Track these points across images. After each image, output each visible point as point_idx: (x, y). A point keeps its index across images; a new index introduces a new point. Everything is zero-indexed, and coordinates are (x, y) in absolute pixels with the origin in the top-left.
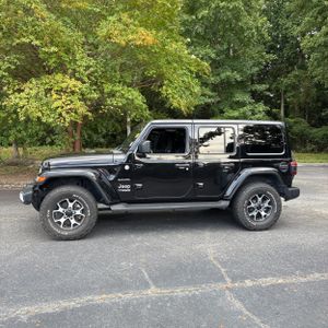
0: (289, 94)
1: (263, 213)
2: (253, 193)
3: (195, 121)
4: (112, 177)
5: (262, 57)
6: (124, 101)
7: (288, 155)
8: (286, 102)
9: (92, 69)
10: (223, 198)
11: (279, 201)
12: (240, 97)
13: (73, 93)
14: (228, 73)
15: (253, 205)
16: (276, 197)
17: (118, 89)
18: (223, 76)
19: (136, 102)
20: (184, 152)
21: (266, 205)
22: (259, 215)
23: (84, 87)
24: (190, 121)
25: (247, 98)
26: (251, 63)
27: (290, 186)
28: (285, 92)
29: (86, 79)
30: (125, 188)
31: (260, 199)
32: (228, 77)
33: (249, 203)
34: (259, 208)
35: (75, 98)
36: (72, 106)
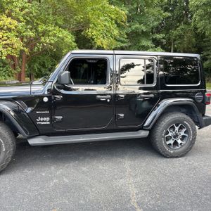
0: (177, 42)
1: (179, 141)
2: (172, 123)
3: (116, 52)
4: (29, 110)
5: (161, 14)
6: (56, 39)
7: (203, 86)
8: (174, 47)
9: (27, 10)
10: (142, 128)
11: (194, 130)
12: (145, 43)
13: (9, 30)
14: (137, 25)
15: (170, 134)
16: (192, 126)
17: (50, 29)
18: (133, 27)
19: (66, 40)
20: (105, 84)
21: (182, 133)
22: (176, 143)
23: (20, 26)
24: (112, 52)
25: (149, 43)
26: (152, 19)
27: (203, 115)
28: (175, 40)
29: (22, 19)
30: (44, 121)
31: (177, 129)
32: (137, 28)
33: (167, 133)
34: (176, 136)
35: (11, 35)
36: (8, 42)
